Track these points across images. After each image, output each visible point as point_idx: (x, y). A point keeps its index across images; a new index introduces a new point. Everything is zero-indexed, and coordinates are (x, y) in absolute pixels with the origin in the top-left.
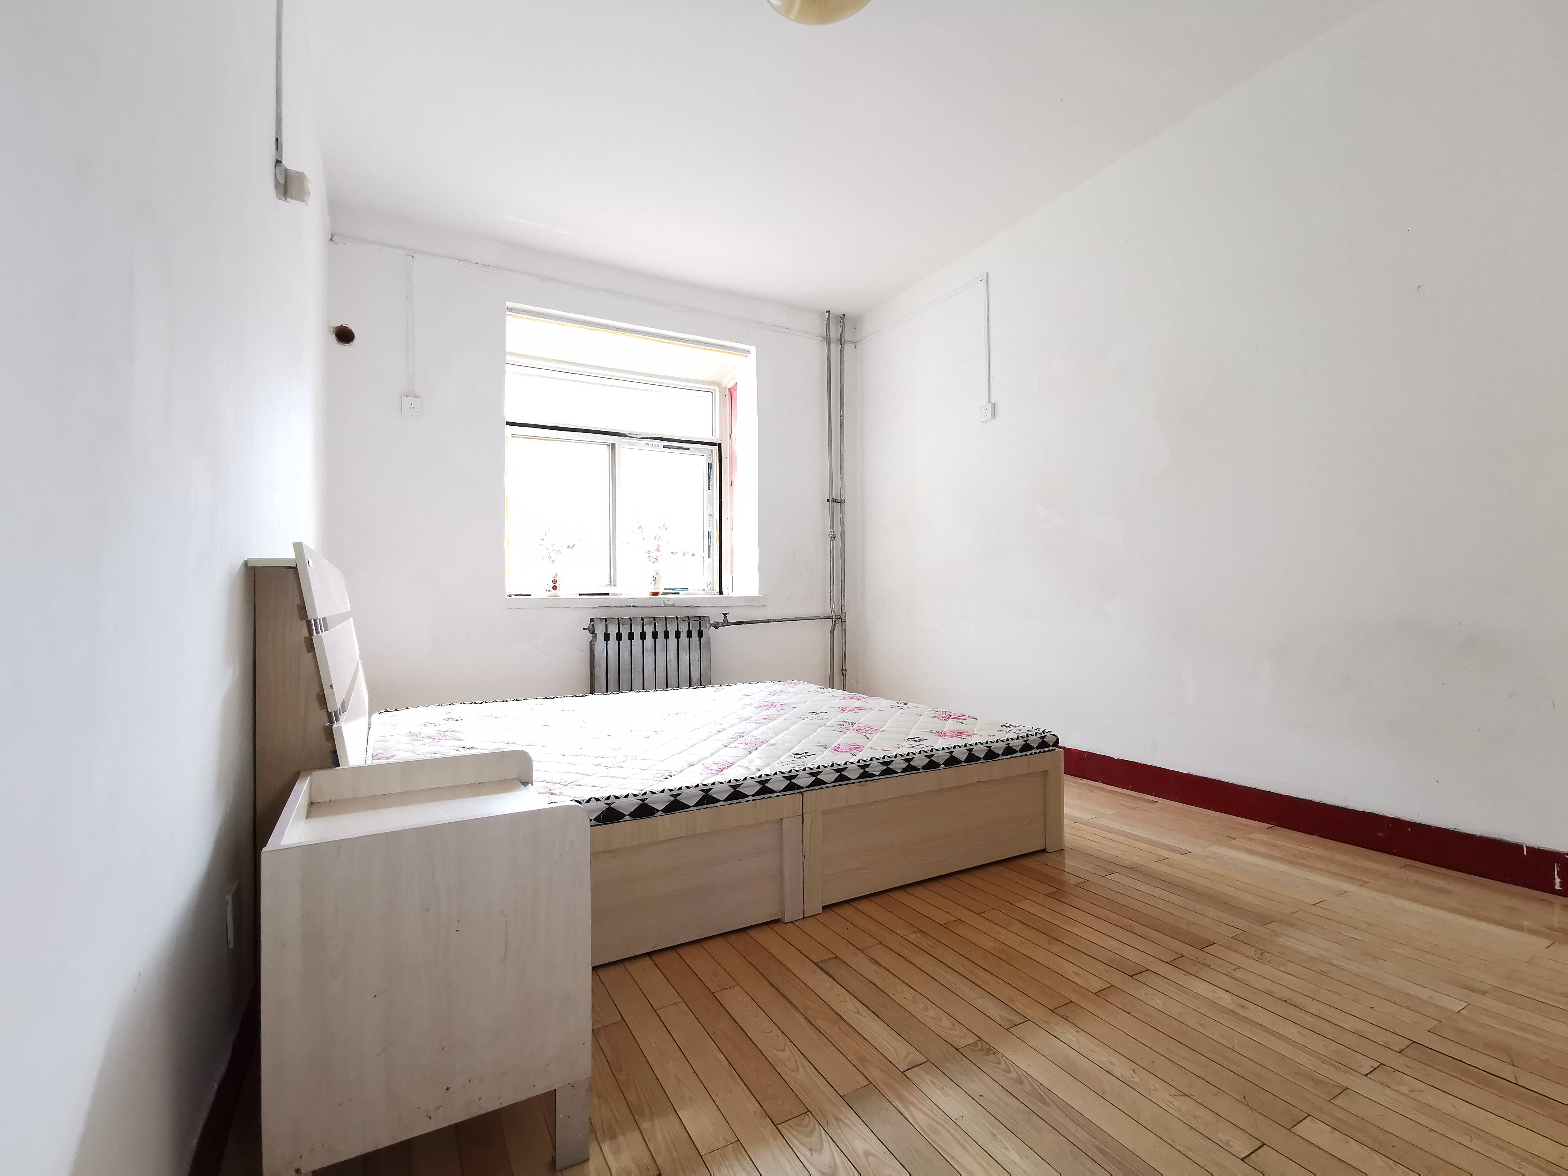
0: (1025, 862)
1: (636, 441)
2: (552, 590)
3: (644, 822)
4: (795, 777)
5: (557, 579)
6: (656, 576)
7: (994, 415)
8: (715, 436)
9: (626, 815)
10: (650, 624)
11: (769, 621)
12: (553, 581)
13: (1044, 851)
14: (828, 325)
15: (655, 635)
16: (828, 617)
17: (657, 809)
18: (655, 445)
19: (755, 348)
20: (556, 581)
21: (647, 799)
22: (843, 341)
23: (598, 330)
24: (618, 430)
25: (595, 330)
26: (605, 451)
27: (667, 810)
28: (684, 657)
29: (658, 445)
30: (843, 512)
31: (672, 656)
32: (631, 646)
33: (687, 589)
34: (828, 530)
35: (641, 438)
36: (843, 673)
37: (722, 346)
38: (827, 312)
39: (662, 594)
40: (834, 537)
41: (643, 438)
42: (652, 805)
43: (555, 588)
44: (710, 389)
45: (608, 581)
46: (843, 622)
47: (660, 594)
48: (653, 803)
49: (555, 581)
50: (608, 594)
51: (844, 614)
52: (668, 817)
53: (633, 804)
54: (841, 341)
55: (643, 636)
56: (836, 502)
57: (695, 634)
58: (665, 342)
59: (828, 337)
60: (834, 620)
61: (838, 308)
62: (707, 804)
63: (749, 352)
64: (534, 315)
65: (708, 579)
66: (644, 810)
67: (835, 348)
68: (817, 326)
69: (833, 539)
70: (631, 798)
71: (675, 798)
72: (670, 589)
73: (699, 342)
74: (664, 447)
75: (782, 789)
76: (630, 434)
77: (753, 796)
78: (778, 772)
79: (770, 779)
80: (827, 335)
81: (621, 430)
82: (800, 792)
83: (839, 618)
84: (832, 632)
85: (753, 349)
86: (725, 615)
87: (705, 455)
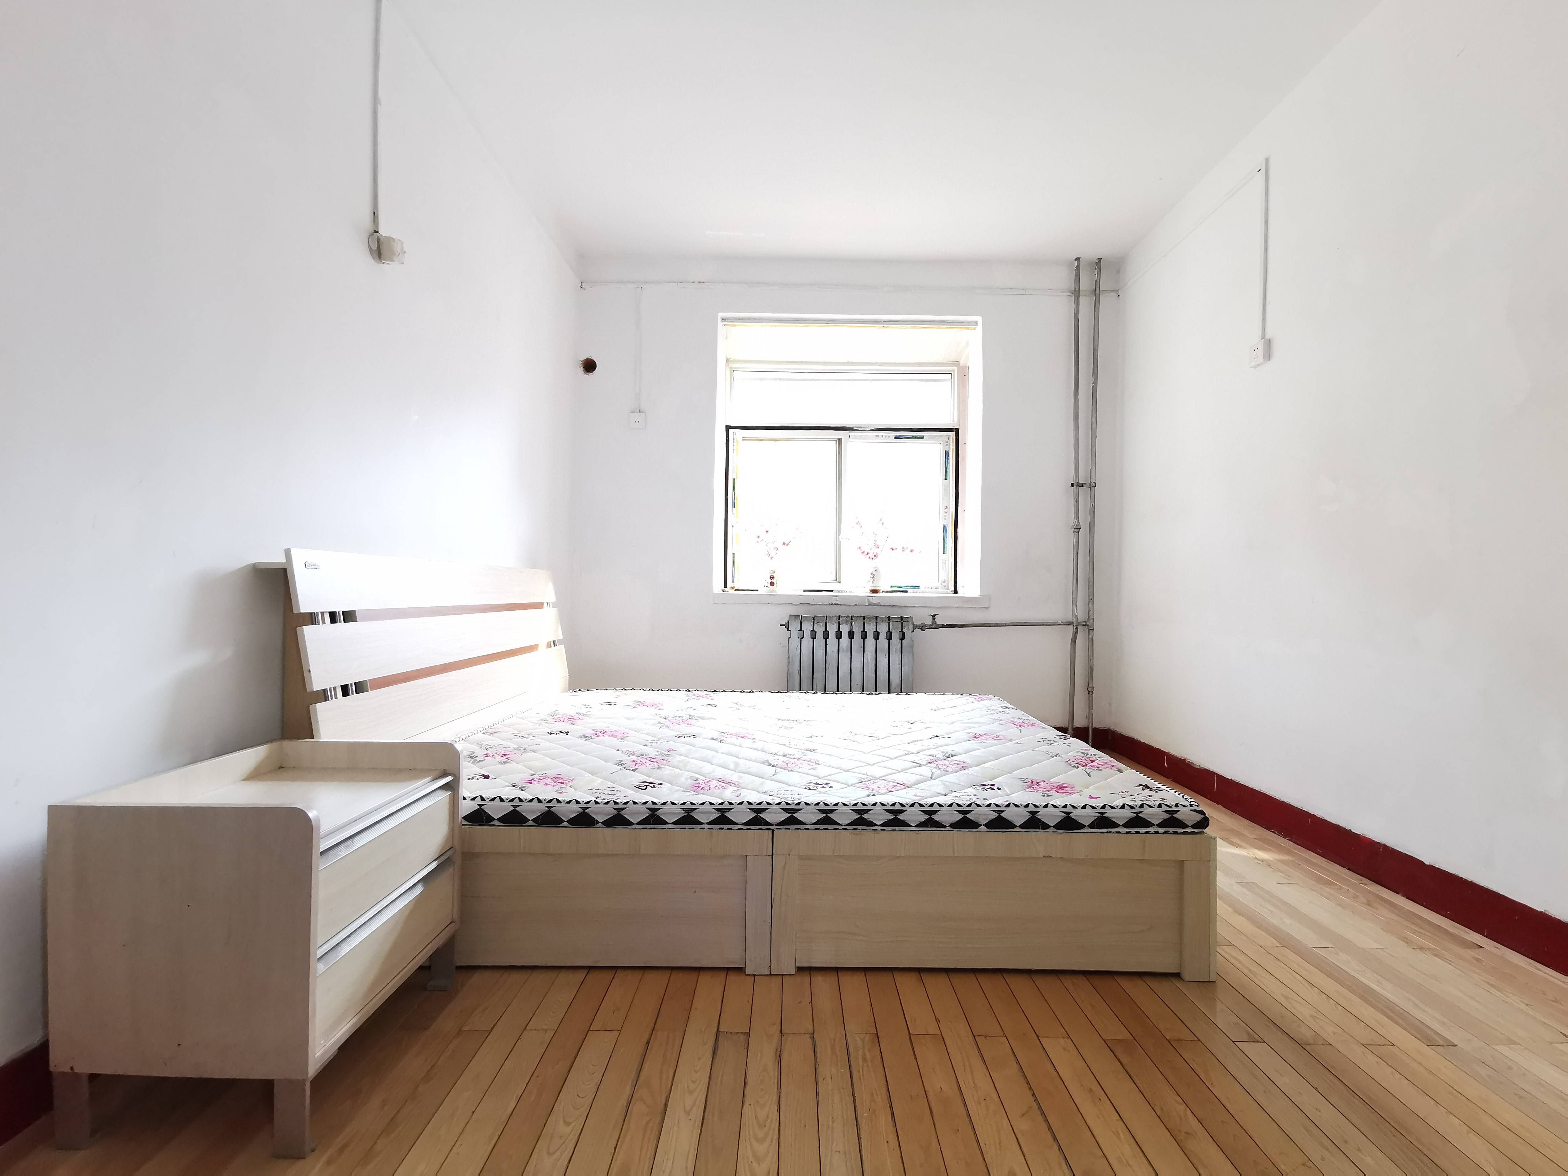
0: (1127, 984)
1: (864, 434)
2: (769, 586)
3: (583, 831)
4: (764, 810)
5: (774, 575)
6: (874, 573)
7: (1268, 354)
8: (954, 421)
9: (565, 821)
10: (846, 622)
11: (989, 625)
12: (770, 578)
13: (1177, 976)
14: (1077, 276)
15: (851, 635)
16: (1071, 624)
17: (597, 821)
18: (886, 436)
19: (981, 317)
20: (774, 577)
21: (588, 808)
22: (1097, 291)
23: (809, 326)
24: (846, 424)
25: (807, 326)
26: (833, 445)
27: (608, 823)
28: (883, 660)
29: (889, 436)
30: (1093, 498)
31: (869, 658)
32: (826, 644)
33: (919, 587)
34: (1072, 521)
35: (869, 430)
36: (1089, 691)
37: (944, 321)
38: (1076, 260)
39: (883, 592)
40: (1079, 529)
41: (871, 430)
42: (593, 816)
43: (772, 584)
44: (949, 371)
45: (833, 578)
46: (1091, 630)
47: (881, 591)
48: (595, 814)
49: (772, 577)
50: (832, 591)
51: (1091, 621)
52: (609, 831)
53: (573, 811)
54: (1096, 292)
55: (839, 635)
56: (1083, 486)
57: (896, 636)
58: (880, 327)
59: (1077, 289)
60: (1075, 627)
61: (1090, 253)
62: (652, 824)
63: (976, 323)
64: (746, 321)
65: (943, 577)
66: (583, 819)
67: (1086, 303)
68: (1063, 278)
69: (1077, 530)
70: (573, 804)
71: (619, 812)
72: (899, 587)
73: (916, 321)
74: (895, 438)
75: (744, 822)
76: (857, 427)
77: (709, 823)
78: (745, 802)
79: (733, 808)
80: (1075, 288)
81: (847, 424)
82: (770, 829)
83: (1085, 625)
84: (1074, 641)
85: (979, 319)
86: (934, 616)
87: (942, 442)
